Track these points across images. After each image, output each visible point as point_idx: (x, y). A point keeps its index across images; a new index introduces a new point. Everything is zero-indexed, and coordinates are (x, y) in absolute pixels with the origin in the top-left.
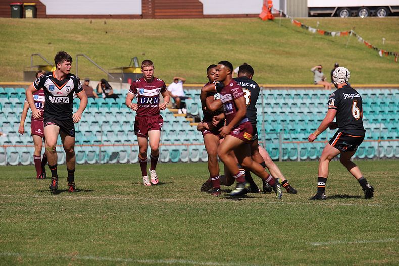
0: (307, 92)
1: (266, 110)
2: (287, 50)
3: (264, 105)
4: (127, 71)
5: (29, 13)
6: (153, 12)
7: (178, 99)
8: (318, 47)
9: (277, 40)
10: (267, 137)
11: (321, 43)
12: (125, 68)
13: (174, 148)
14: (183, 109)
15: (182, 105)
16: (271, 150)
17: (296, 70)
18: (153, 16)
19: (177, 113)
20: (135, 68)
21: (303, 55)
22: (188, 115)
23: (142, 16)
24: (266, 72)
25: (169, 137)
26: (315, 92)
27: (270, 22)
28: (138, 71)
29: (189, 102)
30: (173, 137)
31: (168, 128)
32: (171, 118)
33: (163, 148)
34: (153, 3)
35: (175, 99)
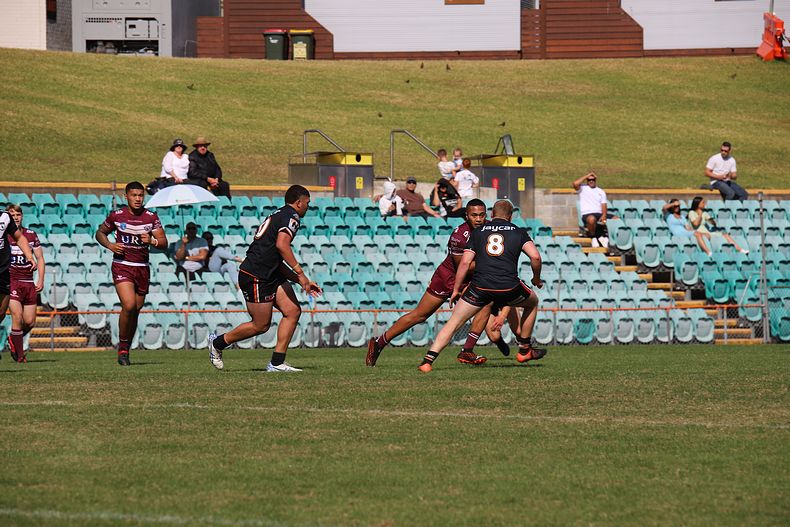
1: (768, 240)
3: (765, 231)
4: (490, 162)
5: (300, 50)
6: (544, 46)
7: (592, 219)
10: (771, 295)
12: (486, 157)
13: (583, 315)
14: (601, 239)
15: (600, 231)
16: (780, 321)
18: (544, 55)
19: (590, 245)
20: (506, 156)
22: (612, 250)
23: (520, 54)
24: (769, 163)
25: (573, 295)
27: (780, 64)
28: (512, 162)
29: (612, 225)
30: (580, 294)
31: (571, 275)
32: (578, 256)
33: (561, 315)
34: (543, 28)
35: (585, 218)
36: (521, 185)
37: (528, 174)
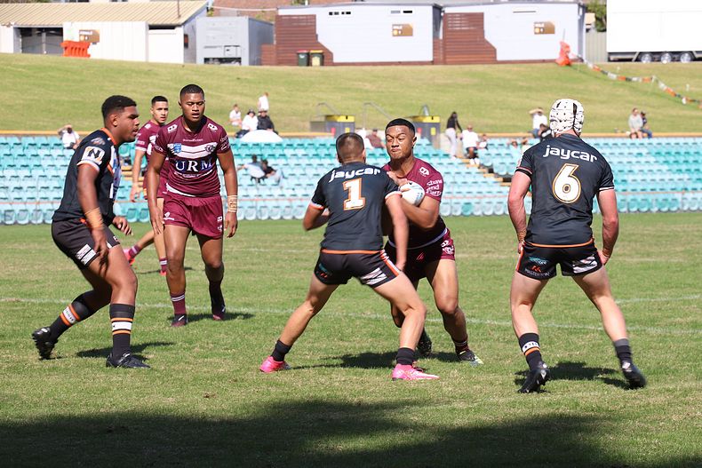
0: (607, 141)
2: (586, 97)
4: (417, 120)
5: (316, 61)
6: (445, 58)
7: (472, 149)
8: (618, 93)
9: (575, 86)
11: (621, 90)
13: (466, 201)
14: (476, 159)
15: (474, 156)
17: (595, 118)
18: (445, 63)
19: (468, 163)
20: (424, 116)
21: (603, 102)
22: (481, 166)
23: (433, 63)
25: (461, 190)
26: (616, 141)
27: (568, 68)
28: (428, 120)
29: (481, 152)
30: (465, 189)
31: (459, 179)
32: (463, 169)
33: (454, 200)
34: (444, 49)
35: (468, 149)
36: (433, 131)
37: (437, 125)
